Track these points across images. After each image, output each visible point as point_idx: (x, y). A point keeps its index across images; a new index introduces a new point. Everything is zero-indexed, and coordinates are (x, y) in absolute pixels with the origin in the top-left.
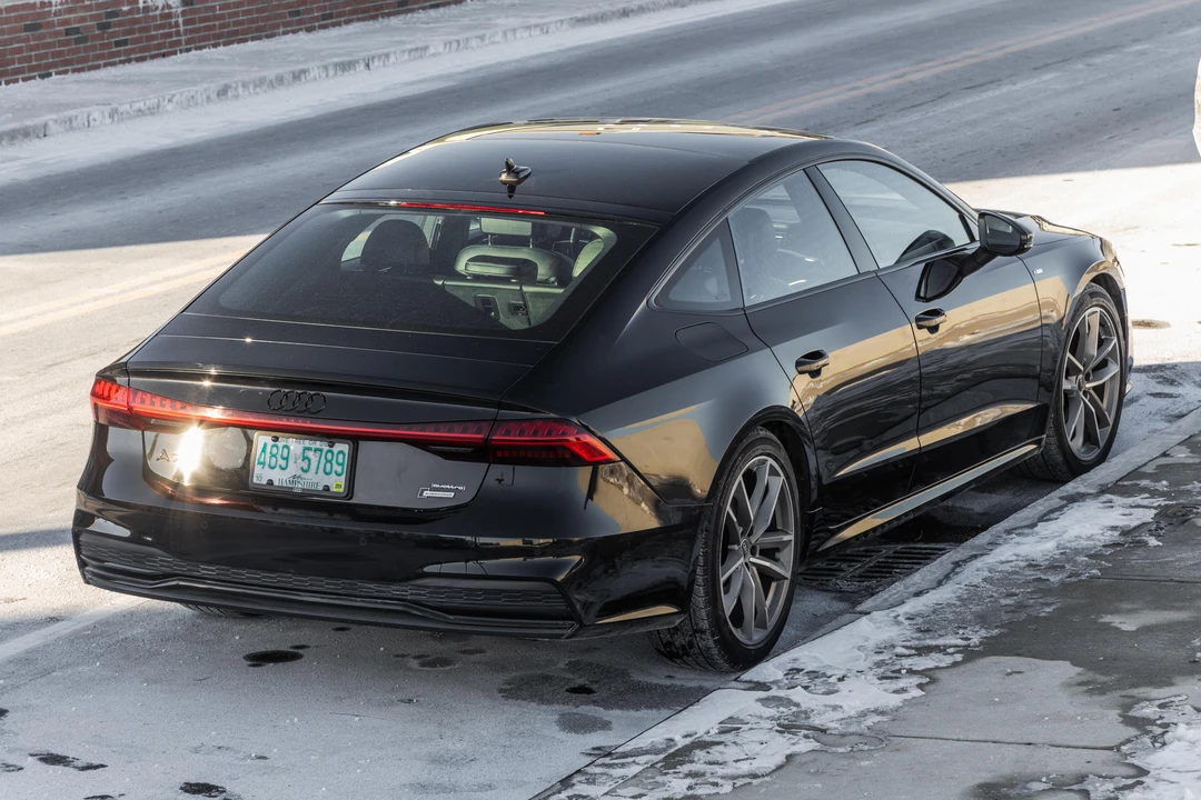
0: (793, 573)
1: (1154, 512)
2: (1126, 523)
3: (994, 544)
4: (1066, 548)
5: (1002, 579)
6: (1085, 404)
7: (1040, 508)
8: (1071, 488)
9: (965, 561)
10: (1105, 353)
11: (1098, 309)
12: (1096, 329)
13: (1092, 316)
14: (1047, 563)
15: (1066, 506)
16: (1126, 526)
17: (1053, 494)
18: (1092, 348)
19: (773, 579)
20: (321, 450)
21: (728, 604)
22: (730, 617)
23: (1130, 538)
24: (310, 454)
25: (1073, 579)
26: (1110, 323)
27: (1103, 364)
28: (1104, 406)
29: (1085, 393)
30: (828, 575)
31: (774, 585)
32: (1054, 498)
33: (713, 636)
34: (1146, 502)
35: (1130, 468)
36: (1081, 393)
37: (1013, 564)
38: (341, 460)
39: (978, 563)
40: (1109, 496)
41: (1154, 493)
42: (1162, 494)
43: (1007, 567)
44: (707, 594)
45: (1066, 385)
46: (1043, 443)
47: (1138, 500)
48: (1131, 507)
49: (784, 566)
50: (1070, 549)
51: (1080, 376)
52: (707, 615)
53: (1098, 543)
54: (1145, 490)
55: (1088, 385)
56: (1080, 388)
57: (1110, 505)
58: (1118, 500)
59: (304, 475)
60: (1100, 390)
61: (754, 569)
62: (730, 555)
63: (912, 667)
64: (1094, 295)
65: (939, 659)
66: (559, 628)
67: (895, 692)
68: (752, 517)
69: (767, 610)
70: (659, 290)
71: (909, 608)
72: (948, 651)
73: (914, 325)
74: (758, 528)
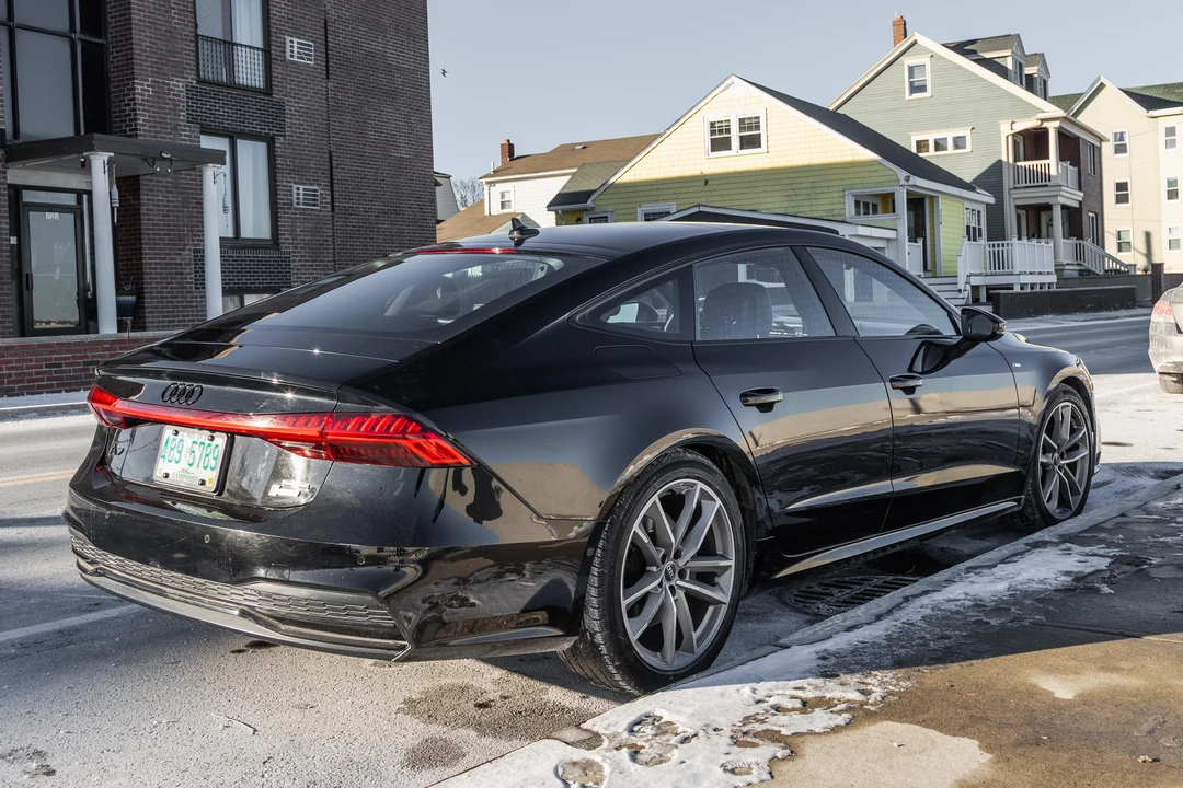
0: (732, 598)
1: (1109, 560)
2: (1081, 569)
3: (950, 581)
4: (1016, 590)
5: (943, 618)
6: (1059, 476)
7: (1006, 552)
8: (1036, 536)
9: (915, 596)
10: (1076, 439)
11: (1071, 404)
12: (1068, 419)
13: (1065, 408)
14: (993, 604)
15: (1028, 551)
16: (1079, 572)
17: (1020, 540)
18: (1065, 433)
19: (709, 604)
20: (203, 444)
21: (634, 629)
22: (637, 640)
23: (1082, 585)
24: (196, 448)
25: (1015, 624)
26: (1080, 417)
27: (1075, 447)
28: (1076, 479)
29: (1060, 468)
30: (814, 598)
31: (710, 610)
32: (1020, 544)
34: (1102, 552)
35: (1092, 524)
36: (1056, 468)
37: (959, 603)
38: (215, 454)
39: (925, 600)
40: (1069, 545)
41: (1109, 545)
42: (1118, 546)
43: (952, 606)
44: (602, 616)
45: (1042, 459)
46: (1023, 502)
47: (1095, 549)
48: (1088, 555)
49: (723, 592)
50: (1021, 591)
51: (1056, 455)
52: (604, 640)
53: (1050, 587)
54: (1100, 541)
55: (1062, 462)
56: (1056, 463)
57: (1068, 552)
58: (1076, 548)
59: (189, 469)
60: (1073, 466)
61: (681, 594)
62: (644, 577)
63: (782, 729)
64: (1065, 392)
65: (820, 720)
66: (389, 649)
67: (733, 771)
68: (673, 540)
69: (695, 635)
70: (588, 311)
71: (829, 645)
72: (839, 707)
73: (888, 384)
74: (687, 552)
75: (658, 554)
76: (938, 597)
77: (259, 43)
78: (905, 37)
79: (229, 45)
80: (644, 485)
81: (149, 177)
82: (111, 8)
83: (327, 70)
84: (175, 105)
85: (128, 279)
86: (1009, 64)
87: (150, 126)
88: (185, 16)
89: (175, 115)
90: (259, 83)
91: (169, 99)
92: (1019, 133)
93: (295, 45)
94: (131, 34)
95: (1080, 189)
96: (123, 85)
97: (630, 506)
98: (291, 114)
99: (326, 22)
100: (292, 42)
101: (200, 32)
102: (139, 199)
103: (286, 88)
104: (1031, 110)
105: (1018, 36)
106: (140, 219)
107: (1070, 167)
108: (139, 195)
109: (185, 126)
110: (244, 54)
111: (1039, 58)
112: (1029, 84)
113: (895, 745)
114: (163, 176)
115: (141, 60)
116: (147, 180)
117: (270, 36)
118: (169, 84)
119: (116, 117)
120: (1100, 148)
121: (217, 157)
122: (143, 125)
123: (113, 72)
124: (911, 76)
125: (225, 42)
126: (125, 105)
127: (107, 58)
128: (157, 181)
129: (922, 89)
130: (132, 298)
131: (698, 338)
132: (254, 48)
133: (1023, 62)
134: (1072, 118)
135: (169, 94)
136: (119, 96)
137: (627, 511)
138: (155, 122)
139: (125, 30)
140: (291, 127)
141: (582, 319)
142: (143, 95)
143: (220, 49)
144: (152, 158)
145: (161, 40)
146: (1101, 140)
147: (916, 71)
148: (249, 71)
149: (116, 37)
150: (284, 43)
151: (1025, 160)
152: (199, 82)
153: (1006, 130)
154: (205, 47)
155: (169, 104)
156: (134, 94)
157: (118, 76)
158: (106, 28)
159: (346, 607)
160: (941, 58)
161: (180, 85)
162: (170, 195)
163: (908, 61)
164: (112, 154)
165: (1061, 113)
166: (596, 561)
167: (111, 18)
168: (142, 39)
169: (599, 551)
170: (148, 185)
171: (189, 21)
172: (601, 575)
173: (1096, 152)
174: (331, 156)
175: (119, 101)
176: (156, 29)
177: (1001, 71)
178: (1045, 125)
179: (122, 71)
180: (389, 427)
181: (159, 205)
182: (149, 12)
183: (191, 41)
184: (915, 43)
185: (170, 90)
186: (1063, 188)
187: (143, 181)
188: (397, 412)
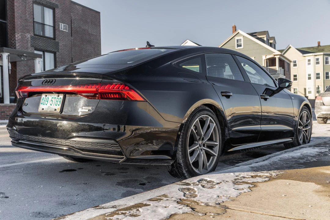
0: (218, 155)
1: (328, 150)
4: (303, 155)
5: (285, 160)
6: (303, 133)
10: (308, 123)
12: (306, 117)
13: (305, 113)
14: (298, 158)
16: (321, 152)
18: (305, 120)
19: (211, 156)
20: (56, 98)
21: (191, 160)
22: (192, 164)
23: (322, 154)
24: (53, 99)
25: (308, 161)
27: (307, 125)
28: (307, 134)
31: (212, 158)
33: (185, 169)
34: (325, 148)
36: (302, 131)
38: (60, 101)
39: (276, 157)
42: (328, 147)
43: (286, 158)
44: (182, 154)
45: (299, 127)
46: (293, 139)
48: (321, 149)
49: (216, 152)
50: (305, 155)
51: (302, 127)
52: (183, 162)
55: (304, 129)
56: (302, 129)
58: (316, 148)
59: (51, 106)
60: (306, 131)
61: (204, 151)
62: (194, 144)
63: (248, 181)
64: (305, 108)
65: (259, 180)
66: (118, 158)
67: (238, 189)
68: (202, 134)
69: (208, 164)
70: (176, 62)
71: (252, 165)
72: (264, 177)
73: (260, 97)
74: (206, 139)
75: (198, 138)
76: (280, 156)
77: (52, 24)
78: (236, 31)
79: (43, 25)
80: (195, 114)
81: (19, 62)
82: (9, 12)
83: (72, 34)
84: (27, 41)
85: (13, 92)
86: (265, 39)
87: (20, 47)
88: (30, 15)
89: (27, 44)
90: (52, 36)
91: (26, 40)
92: (268, 59)
93: (62, 26)
94: (14, 20)
95: (284, 75)
96: (12, 35)
97: (191, 120)
98: (61, 46)
99: (71, 20)
100: (61, 25)
101: (35, 20)
102: (16, 68)
103: (59, 38)
104: (271, 52)
105: (268, 31)
106: (16, 74)
107: (282, 69)
108: (16, 67)
109: (30, 48)
110: (47, 27)
111: (273, 38)
112: (271, 45)
113: (288, 184)
114: (24, 61)
115: (17, 28)
116: (19, 63)
117: (55, 22)
118: (25, 35)
119: (10, 44)
120: (290, 64)
121: (40, 56)
122: (18, 47)
123: (9, 31)
124: (237, 42)
125: (42, 24)
126: (12, 41)
127: (7, 27)
128: (22, 63)
129: (241, 46)
130: (14, 97)
131: (207, 75)
132: (51, 26)
133: (269, 39)
134: (283, 55)
135: (25, 38)
136: (11, 38)
137: (190, 122)
138: (21, 46)
139: (13, 19)
140: (61, 50)
141: (174, 64)
142: (18, 38)
143: (41, 26)
144: (21, 56)
145: (23, 22)
146: (290, 62)
147: (239, 41)
148: (49, 33)
149: (10, 21)
150: (59, 25)
151: (269, 66)
152: (34, 35)
153: (264, 58)
154: (36, 25)
155: (25, 41)
156: (15, 38)
157: (11, 32)
158: (7, 18)
159: (105, 145)
160: (246, 37)
161: (29, 35)
162: (25, 68)
163: (236, 38)
164: (9, 54)
165: (280, 53)
166: (181, 137)
167: (9, 15)
168: (18, 22)
169: (182, 133)
170: (19, 64)
171: (32, 17)
172: (182, 141)
173: (289, 65)
174: (72, 59)
175: (11, 40)
176: (22, 19)
177: (263, 41)
178: (275, 56)
179: (12, 31)
180: (119, 87)
181: (22, 71)
182: (20, 14)
183: (32, 23)
184: (239, 33)
185: (26, 37)
186: (280, 75)
187: (17, 63)
188: (122, 83)
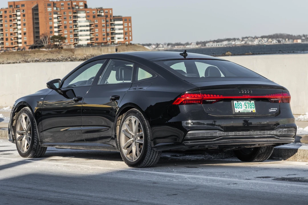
20: (248, 103)
24: (246, 104)
38: (253, 105)
59: (246, 109)
